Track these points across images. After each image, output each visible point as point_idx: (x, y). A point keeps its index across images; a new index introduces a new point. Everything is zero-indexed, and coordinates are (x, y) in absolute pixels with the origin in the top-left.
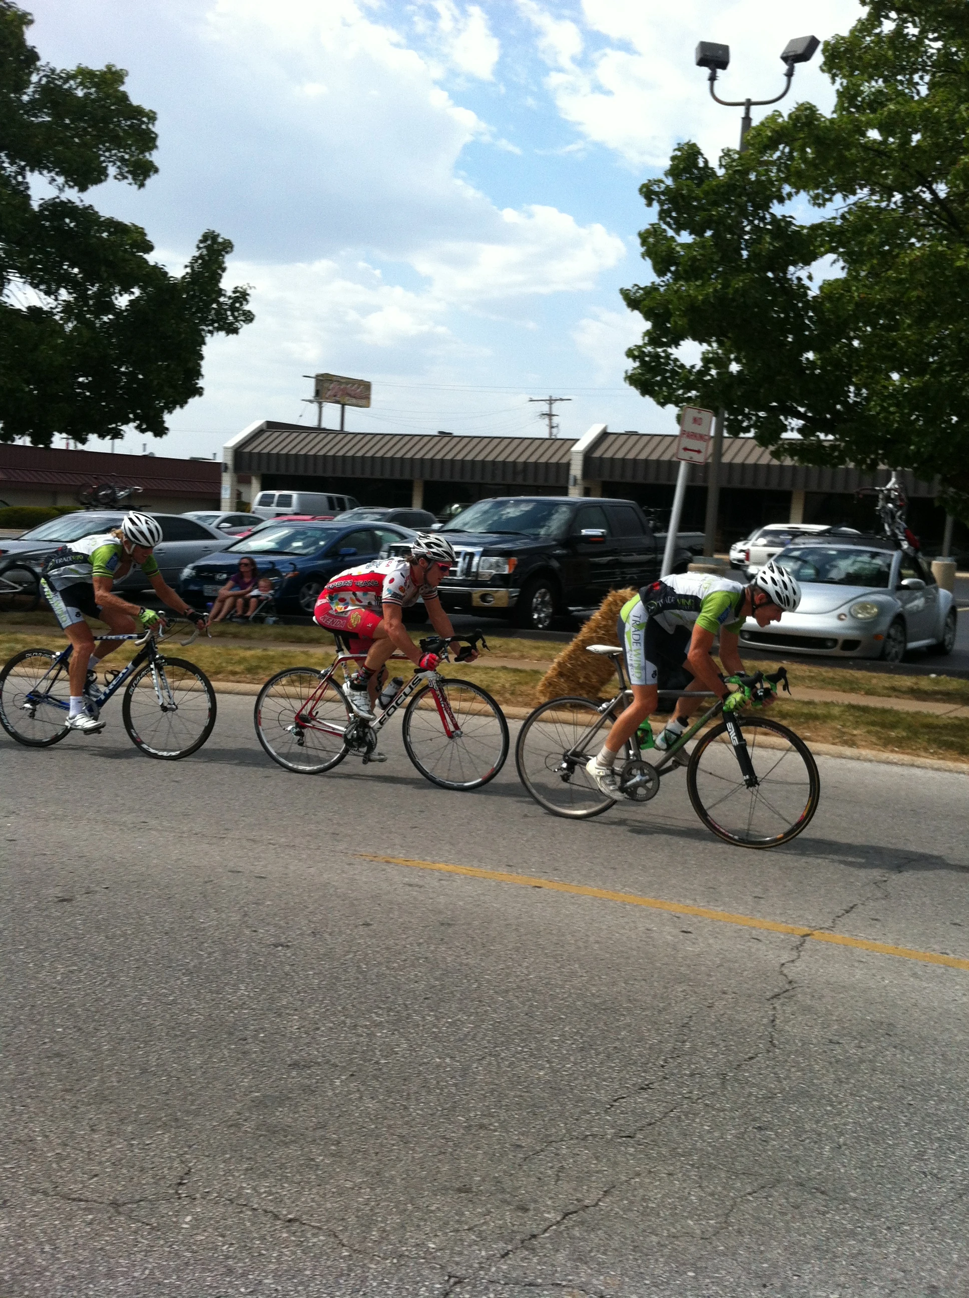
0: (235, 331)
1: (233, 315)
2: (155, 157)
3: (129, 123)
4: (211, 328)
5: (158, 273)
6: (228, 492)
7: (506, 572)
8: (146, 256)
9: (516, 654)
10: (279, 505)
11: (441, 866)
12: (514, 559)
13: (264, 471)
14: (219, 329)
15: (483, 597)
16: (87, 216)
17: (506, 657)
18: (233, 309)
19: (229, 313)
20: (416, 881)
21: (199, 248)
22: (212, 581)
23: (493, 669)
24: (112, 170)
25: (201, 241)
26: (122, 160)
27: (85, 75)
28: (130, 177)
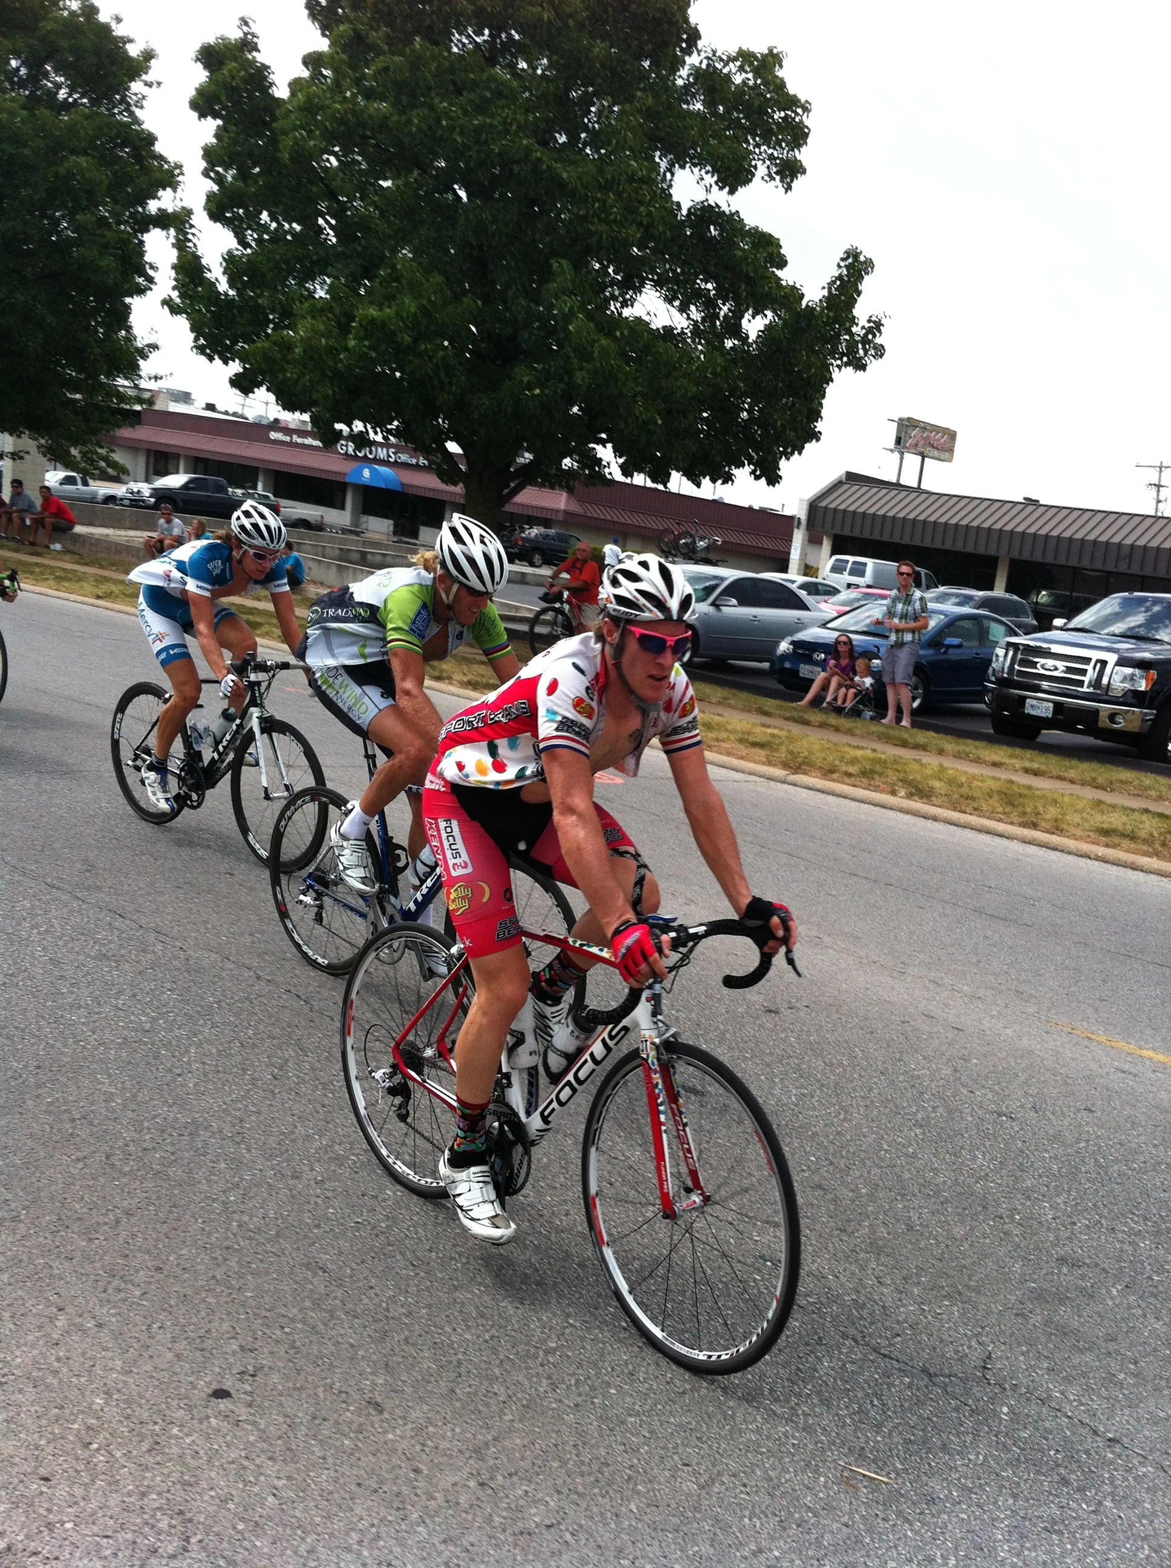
0: (862, 367)
1: (864, 348)
2: (804, 155)
3: (783, 114)
4: (839, 362)
5: (794, 294)
6: (798, 551)
7: (1143, 689)
8: (779, 273)
9: (1153, 793)
10: (851, 574)
11: (1151, 1054)
12: (1153, 673)
13: (837, 530)
14: (847, 364)
15: (1112, 717)
16: (731, 223)
17: (1139, 796)
18: (865, 341)
19: (860, 346)
20: (1127, 1067)
21: (839, 266)
22: (809, 660)
23: (1133, 810)
24: (761, 170)
25: (843, 259)
26: (771, 157)
27: (745, 57)
28: (778, 178)
